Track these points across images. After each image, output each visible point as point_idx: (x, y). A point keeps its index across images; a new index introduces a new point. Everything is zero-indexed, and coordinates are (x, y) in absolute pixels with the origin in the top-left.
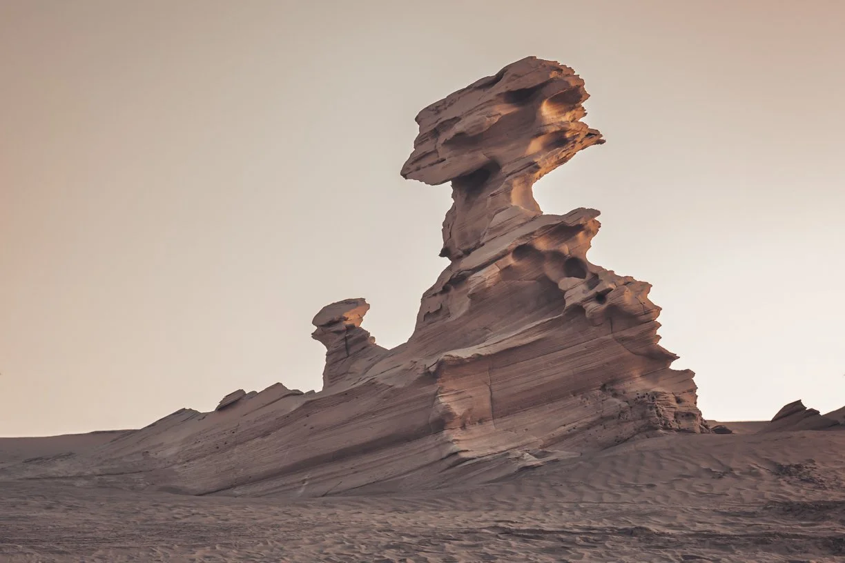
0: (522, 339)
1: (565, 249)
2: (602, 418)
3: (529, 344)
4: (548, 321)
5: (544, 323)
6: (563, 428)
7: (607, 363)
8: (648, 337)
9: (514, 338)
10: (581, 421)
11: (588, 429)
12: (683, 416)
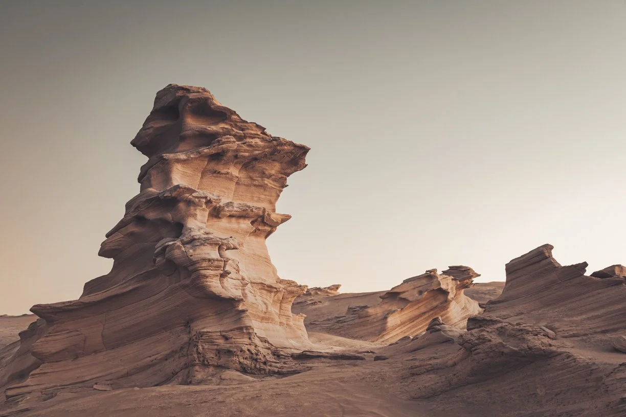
0: (124, 288)
1: (169, 216)
2: (173, 351)
3: (127, 292)
4: (144, 273)
5: (141, 274)
6: (149, 358)
7: (178, 306)
8: (198, 284)
9: (118, 287)
10: (161, 354)
11: (166, 360)
12: (225, 353)
